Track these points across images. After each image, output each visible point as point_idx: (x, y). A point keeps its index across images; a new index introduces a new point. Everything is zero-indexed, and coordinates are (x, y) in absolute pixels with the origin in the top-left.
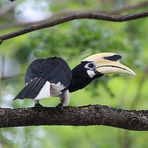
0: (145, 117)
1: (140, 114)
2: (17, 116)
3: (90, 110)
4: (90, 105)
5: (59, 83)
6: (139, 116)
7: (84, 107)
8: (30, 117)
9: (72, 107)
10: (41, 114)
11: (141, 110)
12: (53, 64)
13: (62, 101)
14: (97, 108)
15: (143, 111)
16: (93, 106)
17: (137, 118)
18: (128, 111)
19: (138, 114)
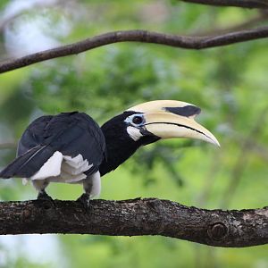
0: (237, 223)
1: (229, 217)
2: (5, 215)
3: (139, 208)
4: (139, 199)
5: (80, 156)
6: (228, 220)
7: (127, 201)
8: (29, 217)
9: (105, 202)
10: (50, 213)
11: (230, 209)
12: (69, 123)
13: (87, 190)
14: (151, 204)
15: (234, 211)
16: (143, 200)
17: (223, 224)
18: (206, 211)
19: (225, 216)
